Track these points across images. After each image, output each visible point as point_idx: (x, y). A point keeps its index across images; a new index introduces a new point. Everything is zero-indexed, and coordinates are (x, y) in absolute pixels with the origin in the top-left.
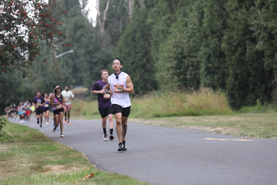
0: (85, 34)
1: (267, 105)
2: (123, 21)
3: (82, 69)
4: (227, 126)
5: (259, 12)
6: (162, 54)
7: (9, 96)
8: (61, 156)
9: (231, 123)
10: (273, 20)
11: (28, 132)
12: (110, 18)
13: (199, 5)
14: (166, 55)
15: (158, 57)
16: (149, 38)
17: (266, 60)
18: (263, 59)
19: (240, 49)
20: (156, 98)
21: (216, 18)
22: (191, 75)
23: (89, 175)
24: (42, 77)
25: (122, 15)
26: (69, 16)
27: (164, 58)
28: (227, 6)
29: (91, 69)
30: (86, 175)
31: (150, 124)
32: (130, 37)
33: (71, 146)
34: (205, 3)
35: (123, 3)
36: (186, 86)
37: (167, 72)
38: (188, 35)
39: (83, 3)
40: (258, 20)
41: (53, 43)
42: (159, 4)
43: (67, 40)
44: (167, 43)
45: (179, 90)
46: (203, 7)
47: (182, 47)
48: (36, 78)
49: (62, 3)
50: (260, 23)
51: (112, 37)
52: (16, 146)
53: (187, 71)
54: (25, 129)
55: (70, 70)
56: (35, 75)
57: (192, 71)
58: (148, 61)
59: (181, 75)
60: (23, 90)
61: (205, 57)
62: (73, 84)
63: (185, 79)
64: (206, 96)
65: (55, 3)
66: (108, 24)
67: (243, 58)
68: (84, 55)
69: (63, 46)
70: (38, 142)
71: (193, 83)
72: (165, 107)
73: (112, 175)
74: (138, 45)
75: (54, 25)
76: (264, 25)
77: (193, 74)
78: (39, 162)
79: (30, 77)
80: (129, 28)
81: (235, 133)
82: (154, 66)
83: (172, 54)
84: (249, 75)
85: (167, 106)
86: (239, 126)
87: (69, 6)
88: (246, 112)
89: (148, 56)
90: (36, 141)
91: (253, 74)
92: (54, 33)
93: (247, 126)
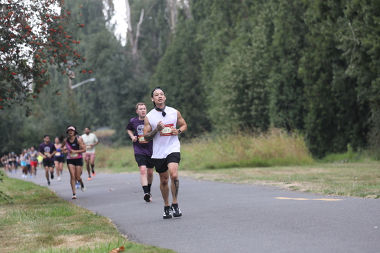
0: (111, 55)
1: (361, 151)
2: (163, 38)
3: (108, 104)
4: (307, 181)
5: (350, 24)
6: (217, 83)
7: (7, 141)
8: (79, 223)
9: (312, 176)
10: (369, 36)
11: (33, 190)
12: (145, 34)
13: (267, 15)
14: (222, 83)
15: (212, 87)
16: (199, 60)
17: (359, 90)
18: (356, 89)
19: (323, 76)
20: (209, 143)
21: (291, 32)
22: (256, 111)
23: (118, 249)
24: (52, 115)
25: (162, 29)
26: (89, 31)
27: (220, 88)
28: (306, 17)
29: (120, 103)
30: (114, 249)
31: (201, 178)
32: (173, 59)
33: (93, 210)
34: (276, 13)
35: (162, 14)
36: (250, 126)
37: (223, 107)
38: (253, 56)
39: (109, 14)
40: (348, 35)
41: (67, 69)
42: (212, 15)
43: (87, 65)
44: (223, 68)
45: (240, 132)
46: (273, 18)
47: (244, 73)
48: (44, 117)
49: (79, 13)
50: (351, 39)
51: (149, 59)
52: (17, 210)
53: (251, 106)
54: (30, 186)
55: (91, 106)
56: (42, 112)
57: (258, 105)
58: (198, 93)
59: (243, 111)
60: (26, 133)
61: (276, 86)
62: (95, 125)
63: (249, 117)
64: (278, 140)
65: (69, 14)
66: (143, 42)
67: (328, 87)
68: (110, 84)
69: (80, 72)
70: (47, 204)
71: (260, 122)
72: (221, 155)
73: (150, 248)
74: (183, 71)
75: (68, 45)
76: (356, 42)
77: (259, 109)
78: (49, 232)
79: (36, 115)
80: (172, 48)
81: (318, 190)
82: (205, 99)
83: (231, 83)
84: (336, 111)
85: (224, 154)
86: (323, 180)
87: (89, 17)
88: (332, 161)
89: (197, 85)
90: (45, 203)
91: (342, 109)
92: (69, 55)
93: (334, 180)
